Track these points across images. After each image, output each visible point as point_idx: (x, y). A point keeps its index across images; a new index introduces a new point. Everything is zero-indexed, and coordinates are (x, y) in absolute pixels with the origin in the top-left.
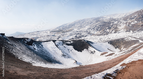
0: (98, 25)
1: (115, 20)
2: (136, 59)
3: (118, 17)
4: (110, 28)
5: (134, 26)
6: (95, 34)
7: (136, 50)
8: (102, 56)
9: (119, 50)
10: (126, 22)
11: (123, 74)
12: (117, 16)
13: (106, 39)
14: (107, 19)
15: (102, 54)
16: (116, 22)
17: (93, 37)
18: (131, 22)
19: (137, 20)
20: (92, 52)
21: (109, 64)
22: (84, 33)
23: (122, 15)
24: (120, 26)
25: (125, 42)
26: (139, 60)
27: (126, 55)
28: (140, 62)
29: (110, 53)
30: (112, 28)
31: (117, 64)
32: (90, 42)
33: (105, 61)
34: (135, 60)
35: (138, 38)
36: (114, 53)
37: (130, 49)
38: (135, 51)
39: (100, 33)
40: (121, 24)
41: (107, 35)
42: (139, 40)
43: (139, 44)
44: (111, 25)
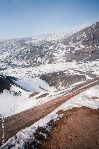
0: (23, 52)
1: (50, 43)
2: (79, 105)
3: (55, 39)
4: (42, 56)
5: (79, 54)
6: (19, 64)
7: (80, 91)
8: (31, 98)
9: (55, 89)
10: (66, 46)
11: (59, 128)
12: (53, 38)
13: (36, 73)
14: (38, 41)
15: (31, 96)
16: (51, 47)
17: (16, 69)
18: (74, 47)
19: (85, 43)
20: (16, 94)
21: (41, 111)
22: (1, 65)
23: (60, 36)
24: (57, 53)
25: (65, 77)
26: (84, 108)
27: (65, 97)
28: (85, 111)
29: (42, 92)
30: (45, 56)
31: (52, 111)
32: (13, 78)
33: (36, 106)
34: (77, 106)
35: (84, 72)
36: (49, 94)
37: (71, 87)
38: (78, 92)
39: (28, 63)
40: (59, 50)
41: (38, 67)
42: (85, 75)
43: (85, 81)
44: (44, 51)
